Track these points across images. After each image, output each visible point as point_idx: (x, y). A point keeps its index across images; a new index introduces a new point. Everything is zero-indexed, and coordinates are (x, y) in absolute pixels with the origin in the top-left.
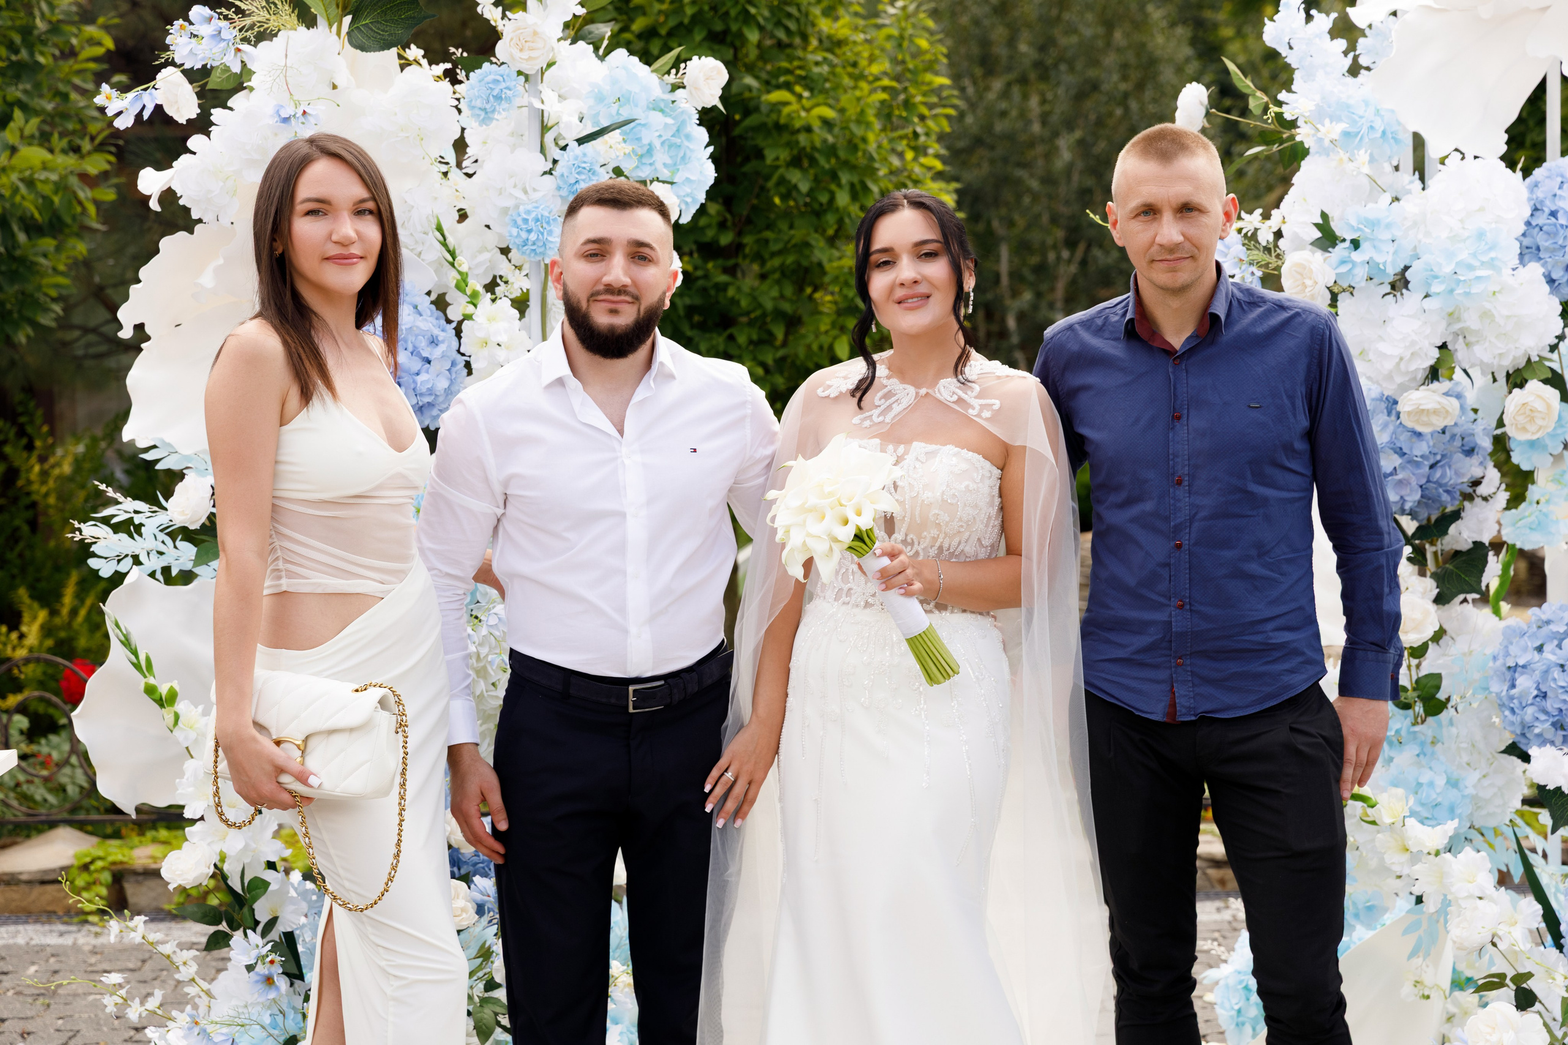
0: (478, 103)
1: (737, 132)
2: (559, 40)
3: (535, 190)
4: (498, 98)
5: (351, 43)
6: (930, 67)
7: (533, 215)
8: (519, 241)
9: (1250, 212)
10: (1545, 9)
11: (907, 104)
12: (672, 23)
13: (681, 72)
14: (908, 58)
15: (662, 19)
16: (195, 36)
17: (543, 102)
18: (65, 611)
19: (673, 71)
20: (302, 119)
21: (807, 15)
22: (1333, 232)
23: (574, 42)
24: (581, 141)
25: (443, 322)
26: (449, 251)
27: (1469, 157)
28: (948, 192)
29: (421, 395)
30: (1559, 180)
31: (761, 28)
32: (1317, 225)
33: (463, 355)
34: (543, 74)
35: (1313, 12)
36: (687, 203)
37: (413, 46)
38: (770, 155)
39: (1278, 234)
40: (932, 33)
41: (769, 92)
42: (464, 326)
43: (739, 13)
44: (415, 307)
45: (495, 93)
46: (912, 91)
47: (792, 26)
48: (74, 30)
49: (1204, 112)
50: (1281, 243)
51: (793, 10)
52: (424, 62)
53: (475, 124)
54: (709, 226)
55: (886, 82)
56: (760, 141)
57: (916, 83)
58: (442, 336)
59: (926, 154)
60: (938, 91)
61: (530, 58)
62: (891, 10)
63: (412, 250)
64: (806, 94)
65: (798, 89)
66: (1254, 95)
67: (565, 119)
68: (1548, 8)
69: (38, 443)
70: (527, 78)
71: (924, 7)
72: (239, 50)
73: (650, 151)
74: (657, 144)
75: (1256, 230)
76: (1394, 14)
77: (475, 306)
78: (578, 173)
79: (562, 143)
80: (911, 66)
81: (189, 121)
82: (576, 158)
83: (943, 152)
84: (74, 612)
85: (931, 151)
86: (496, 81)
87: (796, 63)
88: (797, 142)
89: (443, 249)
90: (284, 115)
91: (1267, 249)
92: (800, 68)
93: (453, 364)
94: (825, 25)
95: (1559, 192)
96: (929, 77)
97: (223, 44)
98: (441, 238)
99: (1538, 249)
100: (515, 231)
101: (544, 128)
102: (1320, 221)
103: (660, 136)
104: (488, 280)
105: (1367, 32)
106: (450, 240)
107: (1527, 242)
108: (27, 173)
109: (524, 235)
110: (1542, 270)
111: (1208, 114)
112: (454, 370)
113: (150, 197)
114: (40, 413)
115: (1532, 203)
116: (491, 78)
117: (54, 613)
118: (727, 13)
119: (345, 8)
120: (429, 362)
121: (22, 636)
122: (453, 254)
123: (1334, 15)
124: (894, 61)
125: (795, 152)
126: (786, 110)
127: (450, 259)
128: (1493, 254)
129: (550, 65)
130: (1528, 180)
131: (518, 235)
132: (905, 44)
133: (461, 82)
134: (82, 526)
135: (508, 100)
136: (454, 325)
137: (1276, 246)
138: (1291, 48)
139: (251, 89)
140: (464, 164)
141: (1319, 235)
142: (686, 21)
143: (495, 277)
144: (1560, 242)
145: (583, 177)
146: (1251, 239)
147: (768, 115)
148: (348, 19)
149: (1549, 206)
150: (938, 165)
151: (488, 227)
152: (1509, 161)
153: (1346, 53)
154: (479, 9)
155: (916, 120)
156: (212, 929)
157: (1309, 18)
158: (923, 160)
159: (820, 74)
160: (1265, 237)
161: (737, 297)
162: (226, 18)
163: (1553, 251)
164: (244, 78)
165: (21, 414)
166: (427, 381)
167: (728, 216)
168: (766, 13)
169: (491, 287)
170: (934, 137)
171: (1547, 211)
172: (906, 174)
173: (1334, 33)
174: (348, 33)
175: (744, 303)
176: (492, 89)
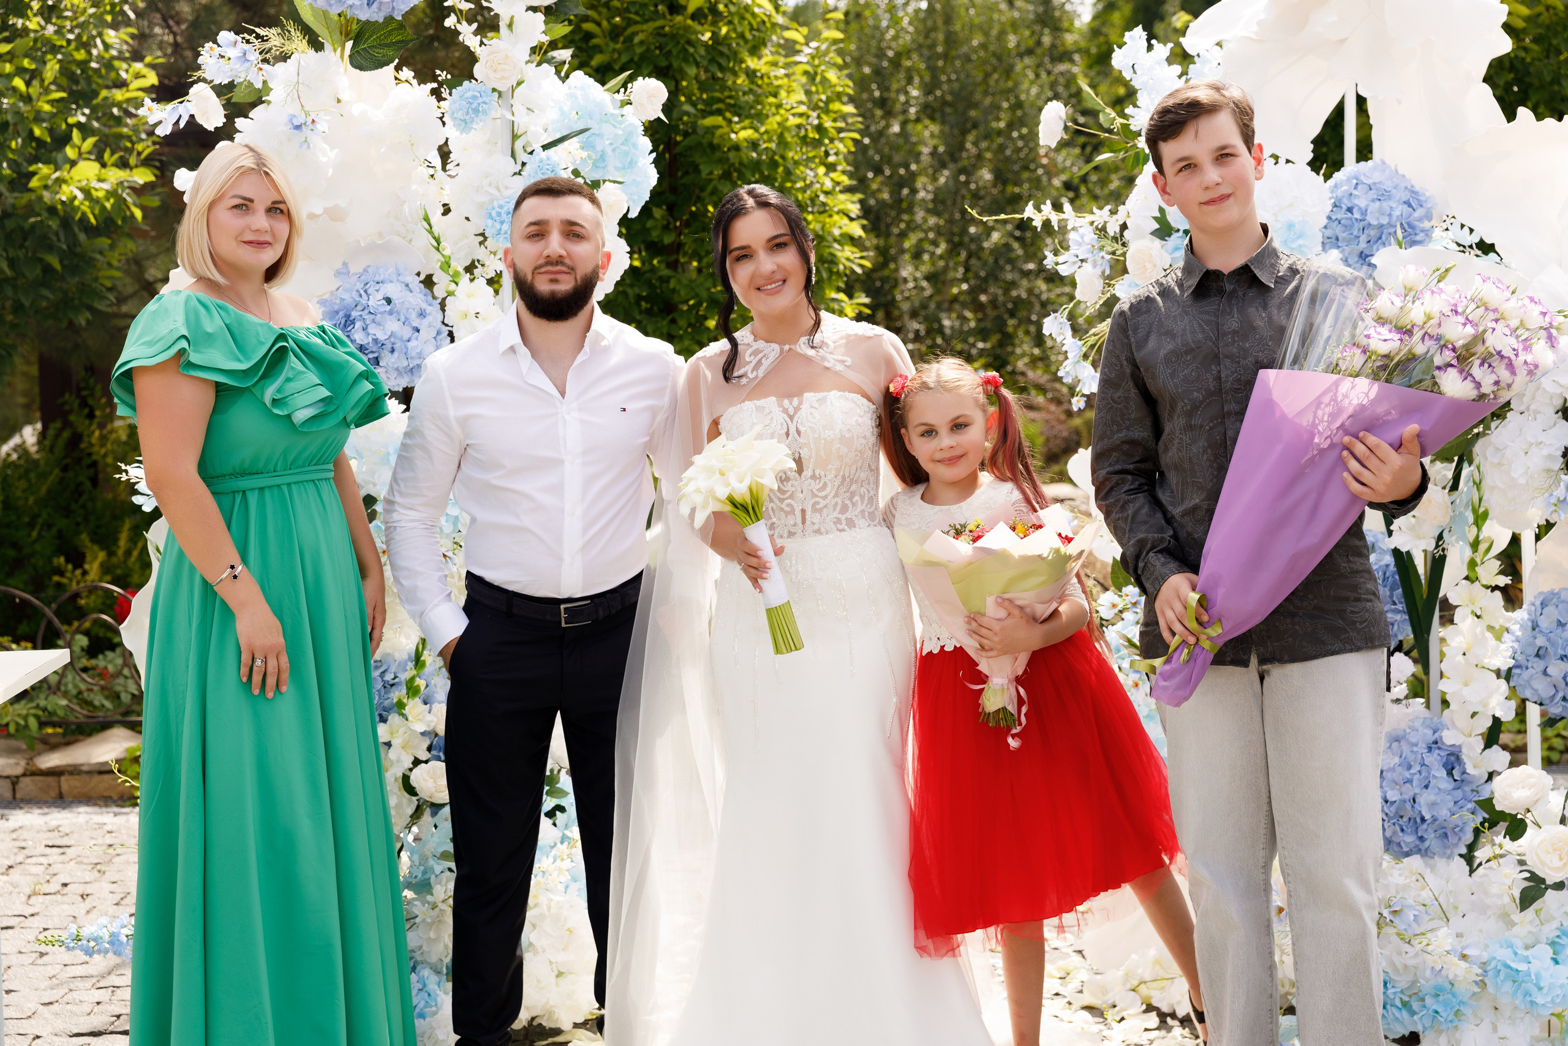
0: (460, 115)
1: (678, 150)
2: (527, 62)
3: (507, 188)
4: (476, 111)
5: (352, 63)
6: (839, 96)
8: (494, 231)
9: (1101, 208)
10: (1343, 41)
11: (820, 128)
12: (624, 59)
13: (629, 90)
14: (821, 89)
15: (616, 56)
16: (223, 57)
17: (513, 115)
18: (120, 552)
19: (622, 90)
20: (311, 126)
21: (735, 53)
22: (1169, 223)
23: (539, 64)
24: (545, 147)
25: (430, 298)
26: (434, 238)
27: (1282, 161)
28: (853, 202)
29: (412, 358)
30: (1355, 181)
31: (697, 65)
32: (1155, 218)
33: (447, 325)
34: (513, 91)
35: (1154, 42)
36: (634, 201)
37: (404, 68)
38: (704, 170)
39: (1124, 227)
40: (840, 68)
41: (704, 117)
42: (447, 301)
43: (680, 52)
44: (407, 285)
45: (474, 106)
46: (823, 116)
47: (723, 62)
48: (125, 66)
49: (1062, 126)
50: (1126, 233)
51: (725, 50)
52: (415, 82)
53: (458, 133)
54: (655, 228)
55: (803, 109)
56: (697, 158)
57: (827, 111)
58: (429, 309)
59: (835, 170)
60: (844, 117)
61: (503, 78)
62: (807, 50)
63: (404, 238)
64: (736, 119)
65: (728, 115)
66: (1103, 111)
67: (532, 128)
68: (1346, 39)
69: (98, 413)
70: (500, 94)
71: (834, 48)
72: (261, 69)
73: (603, 157)
74: (609, 150)
75: (1105, 222)
76: (1219, 44)
77: (457, 284)
79: (529, 150)
80: (823, 97)
81: (216, 128)
82: (541, 161)
83: (849, 168)
84: (128, 553)
85: (839, 168)
86: (474, 97)
87: (726, 93)
88: (728, 159)
89: (430, 236)
90: (296, 123)
91: (1115, 239)
92: (730, 97)
93: (439, 333)
94: (752, 63)
95: (1355, 192)
96: (836, 106)
97: (247, 64)
98: (428, 227)
99: (1337, 239)
100: (490, 222)
101: (515, 137)
102: (1158, 215)
103: (611, 144)
104: (468, 263)
105: (1196, 59)
106: (435, 230)
107: (1328, 233)
108: (84, 183)
109: (498, 226)
110: (1341, 256)
111: (1066, 128)
112: (439, 338)
113: (184, 193)
114: (99, 387)
115: (1333, 201)
116: (469, 94)
117: (111, 554)
118: (670, 52)
119: (347, 35)
120: (418, 331)
121: (85, 573)
122: (438, 241)
123: (1170, 45)
124: (808, 93)
125: (726, 167)
126: (719, 132)
127: (435, 244)
128: (1301, 242)
129: (519, 83)
130: (1329, 182)
131: (493, 226)
132: (818, 79)
133: (445, 99)
134: (128, 468)
135: (485, 112)
136: (439, 301)
137: (1122, 235)
138: (1135, 72)
139: (269, 102)
140: (448, 167)
141: (1157, 226)
142: (636, 59)
143: (473, 262)
144: (1355, 233)
146: (1102, 231)
147: (703, 137)
148: (349, 44)
149: (1346, 203)
150: (846, 180)
151: (467, 219)
152: (1315, 165)
153: (1180, 77)
154: (461, 38)
155: (827, 141)
157: (1150, 47)
158: (833, 175)
159: (747, 102)
160: (1113, 229)
161: (678, 288)
162: (248, 42)
163: (1349, 242)
164: (263, 93)
165: (83, 389)
166: (417, 347)
167: (671, 220)
168: (702, 51)
169: (470, 269)
170: (841, 157)
171: (1344, 207)
172: (818, 186)
173: (1170, 61)
174: (350, 56)
175: (683, 293)
176: (471, 103)
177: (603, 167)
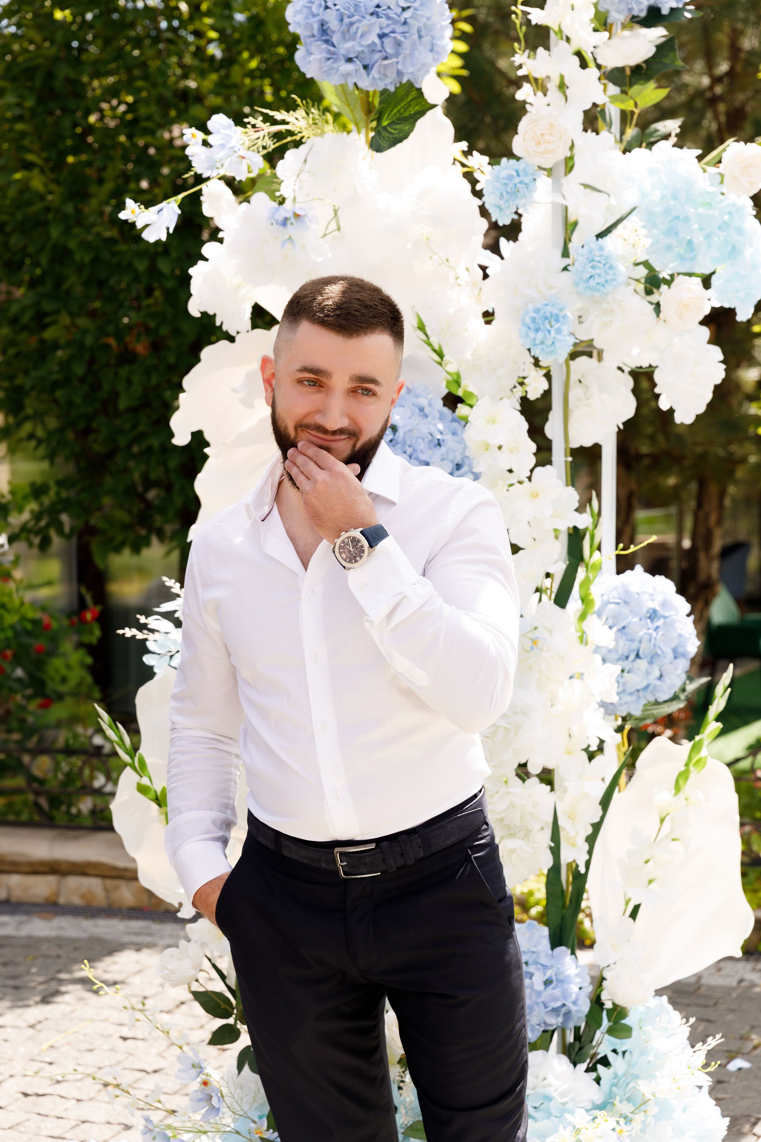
3: (551, 287)
4: (513, 194)
5: (372, 146)
7: (542, 313)
17: (564, 197)
20: (295, 221)
24: (600, 236)
26: (435, 351)
44: (422, 410)
45: (509, 188)
61: (547, 152)
67: (589, 213)
70: (547, 171)
72: (243, 157)
73: (689, 245)
74: (697, 237)
77: (472, 407)
78: (593, 267)
82: (592, 252)
86: (510, 177)
89: (428, 349)
90: (281, 218)
93: (457, 467)
97: (224, 152)
98: (424, 337)
100: (524, 331)
101: (569, 225)
103: (701, 229)
106: (434, 340)
116: (505, 174)
119: (370, 115)
122: (441, 355)
127: (437, 359)
129: (569, 157)
131: (527, 335)
134: (148, 620)
135: (524, 195)
145: (598, 271)
148: (374, 123)
156: (220, 1022)
162: (251, 126)
174: (372, 138)
176: (506, 185)
177: (692, 259)
